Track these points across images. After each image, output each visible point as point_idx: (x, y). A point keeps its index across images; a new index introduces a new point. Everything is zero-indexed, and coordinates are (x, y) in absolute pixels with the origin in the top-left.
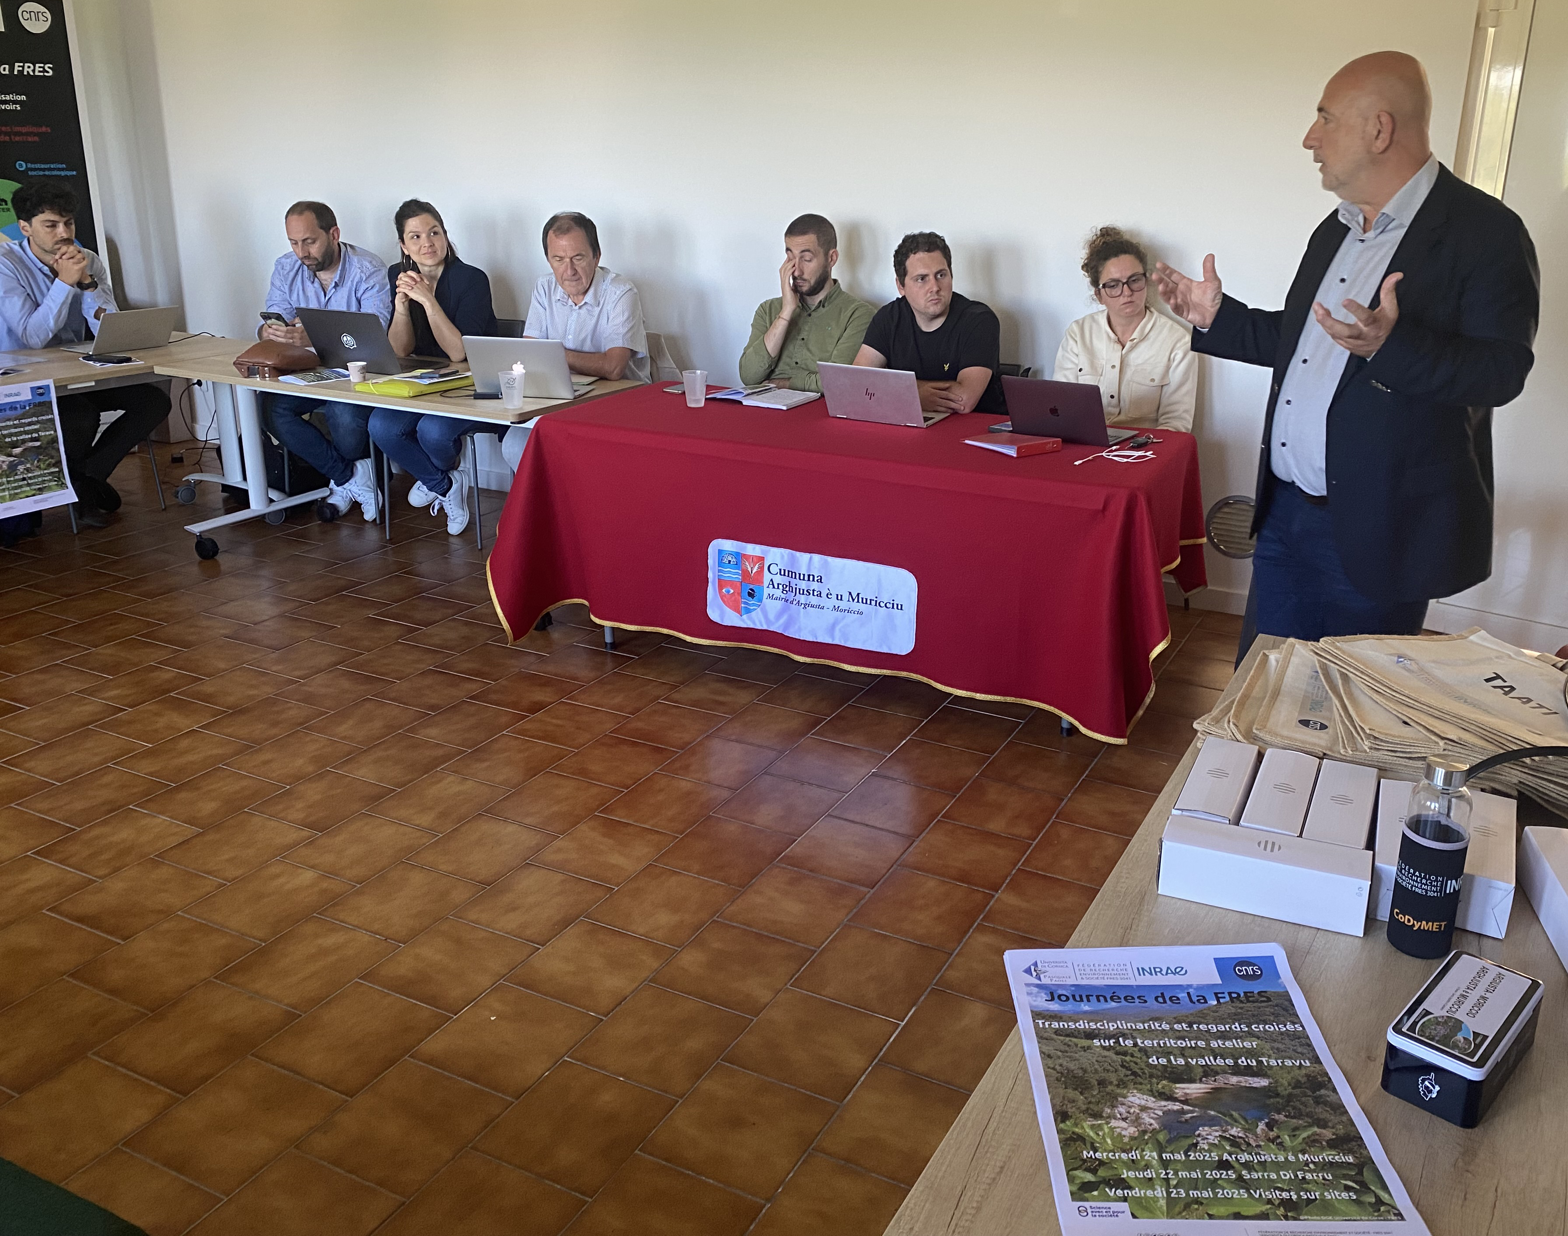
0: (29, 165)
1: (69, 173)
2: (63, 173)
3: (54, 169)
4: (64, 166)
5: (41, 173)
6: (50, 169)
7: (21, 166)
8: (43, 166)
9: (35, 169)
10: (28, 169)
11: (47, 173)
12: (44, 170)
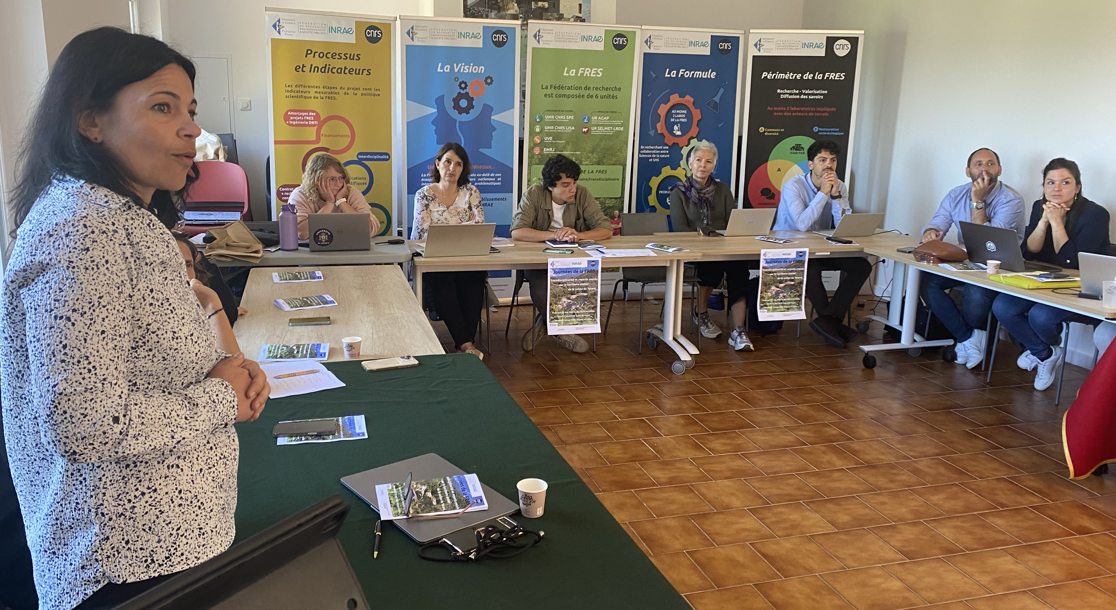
0: (820, 129)
1: (839, 134)
2: (836, 134)
3: (832, 131)
4: (838, 130)
5: (825, 133)
6: (830, 131)
7: (816, 129)
8: (827, 130)
9: (823, 131)
10: (819, 131)
11: (828, 133)
12: (827, 132)
